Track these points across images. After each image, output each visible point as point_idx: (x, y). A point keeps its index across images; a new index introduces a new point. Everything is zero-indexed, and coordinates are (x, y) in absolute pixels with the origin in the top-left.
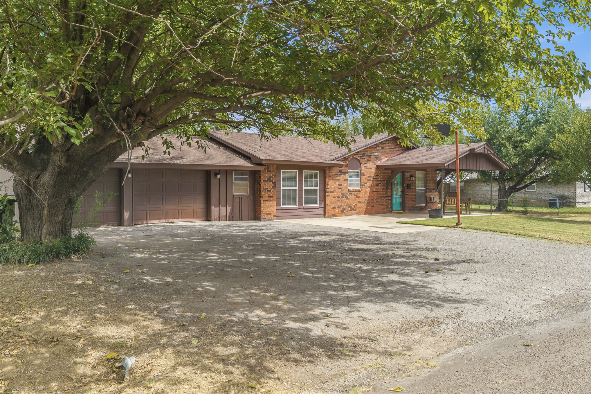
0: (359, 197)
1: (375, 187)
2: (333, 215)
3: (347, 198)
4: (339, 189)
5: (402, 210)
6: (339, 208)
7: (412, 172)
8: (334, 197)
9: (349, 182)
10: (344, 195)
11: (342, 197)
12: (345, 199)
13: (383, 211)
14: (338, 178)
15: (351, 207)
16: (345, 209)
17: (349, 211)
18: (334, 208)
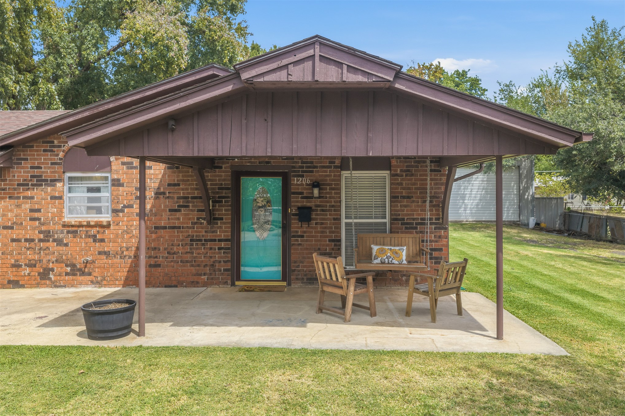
0: (102, 240)
1: (166, 215)
2: (10, 282)
3: (59, 242)
4: (32, 219)
5: (284, 279)
6: (32, 265)
7: (318, 175)
8: (13, 240)
9: (67, 204)
10: (47, 236)
11: (40, 240)
12: (52, 245)
13: (195, 278)
14: (29, 193)
15: (73, 266)
16: (52, 270)
17: (67, 274)
18: (17, 266)
